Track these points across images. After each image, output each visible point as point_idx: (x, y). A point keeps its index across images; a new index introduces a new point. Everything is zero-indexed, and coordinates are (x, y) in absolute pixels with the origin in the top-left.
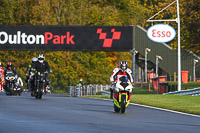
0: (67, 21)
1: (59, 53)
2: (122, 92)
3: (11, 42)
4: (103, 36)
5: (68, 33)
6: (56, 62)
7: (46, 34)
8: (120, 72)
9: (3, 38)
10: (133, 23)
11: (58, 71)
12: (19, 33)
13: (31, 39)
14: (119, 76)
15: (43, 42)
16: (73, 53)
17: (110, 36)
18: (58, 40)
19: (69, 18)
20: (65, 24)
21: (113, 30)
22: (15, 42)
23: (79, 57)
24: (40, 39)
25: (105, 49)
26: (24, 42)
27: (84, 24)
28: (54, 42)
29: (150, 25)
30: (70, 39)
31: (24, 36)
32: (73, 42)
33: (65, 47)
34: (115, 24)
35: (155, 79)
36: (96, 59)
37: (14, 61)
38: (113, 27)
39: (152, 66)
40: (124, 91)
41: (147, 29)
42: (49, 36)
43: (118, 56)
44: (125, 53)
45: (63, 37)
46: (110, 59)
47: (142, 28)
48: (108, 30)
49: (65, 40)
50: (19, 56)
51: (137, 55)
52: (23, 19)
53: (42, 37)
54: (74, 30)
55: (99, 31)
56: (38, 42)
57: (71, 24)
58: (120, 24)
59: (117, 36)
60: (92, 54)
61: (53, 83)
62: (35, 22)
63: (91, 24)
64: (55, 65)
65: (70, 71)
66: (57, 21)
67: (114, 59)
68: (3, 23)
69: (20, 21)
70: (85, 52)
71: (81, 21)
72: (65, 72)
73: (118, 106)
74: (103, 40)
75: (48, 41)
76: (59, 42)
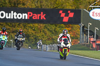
0: (41, 6)
1: (36, 25)
2: (64, 47)
4: (63, 15)
5: (42, 13)
6: (34, 30)
7: (29, 13)
9: (2, 15)
10: (82, 7)
11: (35, 35)
12: (12, 12)
13: (19, 16)
15: (26, 18)
16: (44, 25)
17: (67, 15)
19: (42, 4)
21: (69, 12)
22: (9, 17)
23: (48, 27)
24: (25, 16)
25: (64, 23)
27: (52, 7)
28: (33, 18)
29: (91, 9)
30: (43, 17)
31: (15, 14)
32: (44, 18)
33: (40, 21)
34: (70, 8)
35: (94, 42)
36: (58, 29)
37: (9, 29)
38: (69, 10)
39: (92, 34)
40: (66, 47)
41: (90, 11)
42: (30, 14)
43: (72, 27)
44: (76, 26)
45: (39, 15)
46: (67, 29)
47: (87, 11)
48: (66, 11)
49: (40, 17)
50: (12, 26)
51: (83, 27)
52: (15, 4)
53: (26, 15)
54: (45, 11)
55: (61, 12)
57: (43, 7)
58: (74, 8)
59: (71, 15)
60: (56, 26)
61: (33, 43)
62: (21, 6)
63: (56, 7)
64: (33, 32)
65: (42, 36)
66: (36, 5)
67: (69, 29)
68: (3, 6)
69: (13, 5)
70: (52, 24)
71: (50, 6)
72: (40, 36)
73: (62, 55)
74: (63, 17)
75: (30, 17)
76: (36, 18)
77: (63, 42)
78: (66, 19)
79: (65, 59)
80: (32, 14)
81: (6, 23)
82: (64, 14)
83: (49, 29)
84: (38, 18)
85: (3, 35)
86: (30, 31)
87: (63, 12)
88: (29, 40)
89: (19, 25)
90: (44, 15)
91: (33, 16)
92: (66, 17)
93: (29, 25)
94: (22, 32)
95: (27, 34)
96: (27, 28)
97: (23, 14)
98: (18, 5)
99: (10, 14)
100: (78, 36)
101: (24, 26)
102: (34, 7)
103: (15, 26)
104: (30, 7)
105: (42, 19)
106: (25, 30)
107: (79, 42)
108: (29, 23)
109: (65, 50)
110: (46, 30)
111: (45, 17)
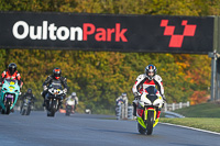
0: (116, 8)
1: (104, 55)
2: (149, 107)
3: (33, 37)
5: (118, 26)
6: (98, 68)
7: (86, 26)
8: (146, 81)
10: (215, 12)
11: (102, 81)
12: (45, 23)
13: (63, 33)
14: (146, 86)
15: (80, 38)
16: (124, 55)
17: (180, 30)
18: (103, 35)
19: (119, 3)
20: (113, 12)
21: (184, 23)
22: (39, 37)
23: (134, 62)
25: (172, 51)
26: (53, 37)
27: (143, 12)
28: (97, 38)
30: (120, 35)
32: (124, 39)
33: (113, 46)
34: (188, 13)
36: (158, 65)
37: (37, 65)
38: (185, 18)
42: (89, 29)
43: (192, 61)
44: (202, 57)
45: (110, 31)
46: (179, 65)
48: (177, 22)
49: (113, 35)
50: (46, 58)
52: (51, 3)
53: (79, 30)
54: (126, 21)
55: (164, 23)
56: (73, 38)
57: (121, 11)
58: (196, 13)
60: (153, 58)
61: (95, 100)
62: (66, 9)
63: (153, 12)
64: (97, 72)
65: (119, 81)
66: (102, 7)
67: (185, 66)
68: (22, 9)
69: (47, 7)
70: (143, 54)
71: (137, 9)
72: (113, 83)
73: (143, 125)
74: (170, 37)
75: (88, 36)
76: (104, 39)
77: (145, 94)
78: (176, 42)
79: (150, 133)
80: (93, 27)
81: (30, 51)
82: (173, 28)
83: (134, 66)
84: (109, 39)
85: (10, 80)
86: (90, 70)
87: (169, 25)
88: (86, 93)
89: (61, 55)
90: (124, 31)
91: (96, 33)
92: (176, 36)
93: (87, 56)
94: (59, 75)
95: (82, 77)
96: (82, 63)
97: (72, 29)
98: (59, 6)
99: (39, 28)
100: (207, 82)
101: (75, 59)
102: (99, 11)
103: (53, 58)
104: (89, 11)
105: (117, 39)
106: (77, 67)
107: (209, 97)
108: (85, 52)
109: (151, 114)
110: (128, 68)
111: (125, 35)
